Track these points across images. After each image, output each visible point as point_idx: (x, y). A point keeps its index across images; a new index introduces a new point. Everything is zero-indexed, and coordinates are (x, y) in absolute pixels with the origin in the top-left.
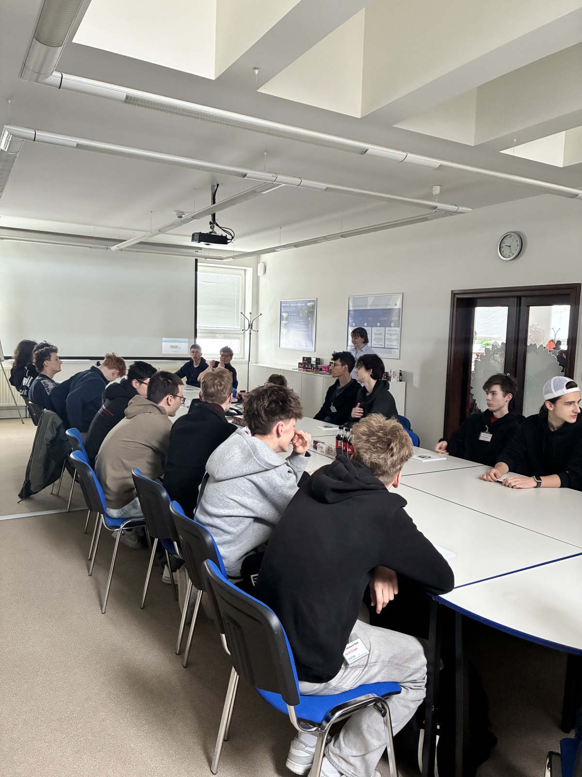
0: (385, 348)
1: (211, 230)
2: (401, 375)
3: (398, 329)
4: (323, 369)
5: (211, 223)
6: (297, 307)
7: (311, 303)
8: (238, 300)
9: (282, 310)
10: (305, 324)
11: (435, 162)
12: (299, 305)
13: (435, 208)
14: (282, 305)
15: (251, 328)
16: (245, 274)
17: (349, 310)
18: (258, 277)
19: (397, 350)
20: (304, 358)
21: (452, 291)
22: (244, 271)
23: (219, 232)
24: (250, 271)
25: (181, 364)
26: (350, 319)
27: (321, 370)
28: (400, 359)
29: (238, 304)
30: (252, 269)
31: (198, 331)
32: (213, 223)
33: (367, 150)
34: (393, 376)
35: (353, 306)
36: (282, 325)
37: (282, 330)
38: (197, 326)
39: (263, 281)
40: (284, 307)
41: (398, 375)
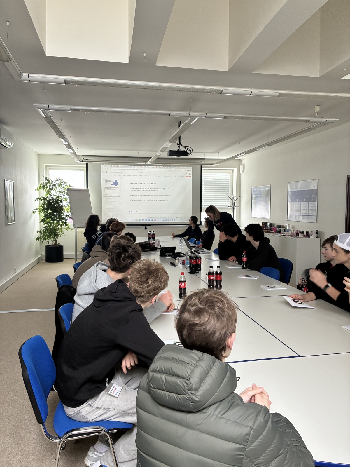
0: (308, 216)
1: (178, 149)
2: (317, 233)
3: (316, 203)
4: (273, 230)
5: (178, 144)
6: (260, 191)
7: (268, 188)
8: (228, 189)
9: (253, 194)
10: (264, 202)
11: (277, 92)
12: (261, 189)
13: (308, 121)
14: (253, 190)
15: (234, 205)
16: (233, 173)
17: (288, 192)
18: (240, 174)
19: (315, 217)
20: (263, 223)
21: (347, 176)
22: (232, 171)
23: (182, 149)
24: (235, 170)
25: (185, 228)
26: (289, 197)
27: (272, 230)
28: (317, 223)
29: (228, 191)
30: (236, 169)
31: (202, 208)
32: (179, 144)
33: (222, 91)
34: (311, 234)
35: (290, 189)
36: (252, 203)
37: (252, 205)
38: (202, 205)
39: (243, 176)
40: (254, 191)
41: (315, 234)
